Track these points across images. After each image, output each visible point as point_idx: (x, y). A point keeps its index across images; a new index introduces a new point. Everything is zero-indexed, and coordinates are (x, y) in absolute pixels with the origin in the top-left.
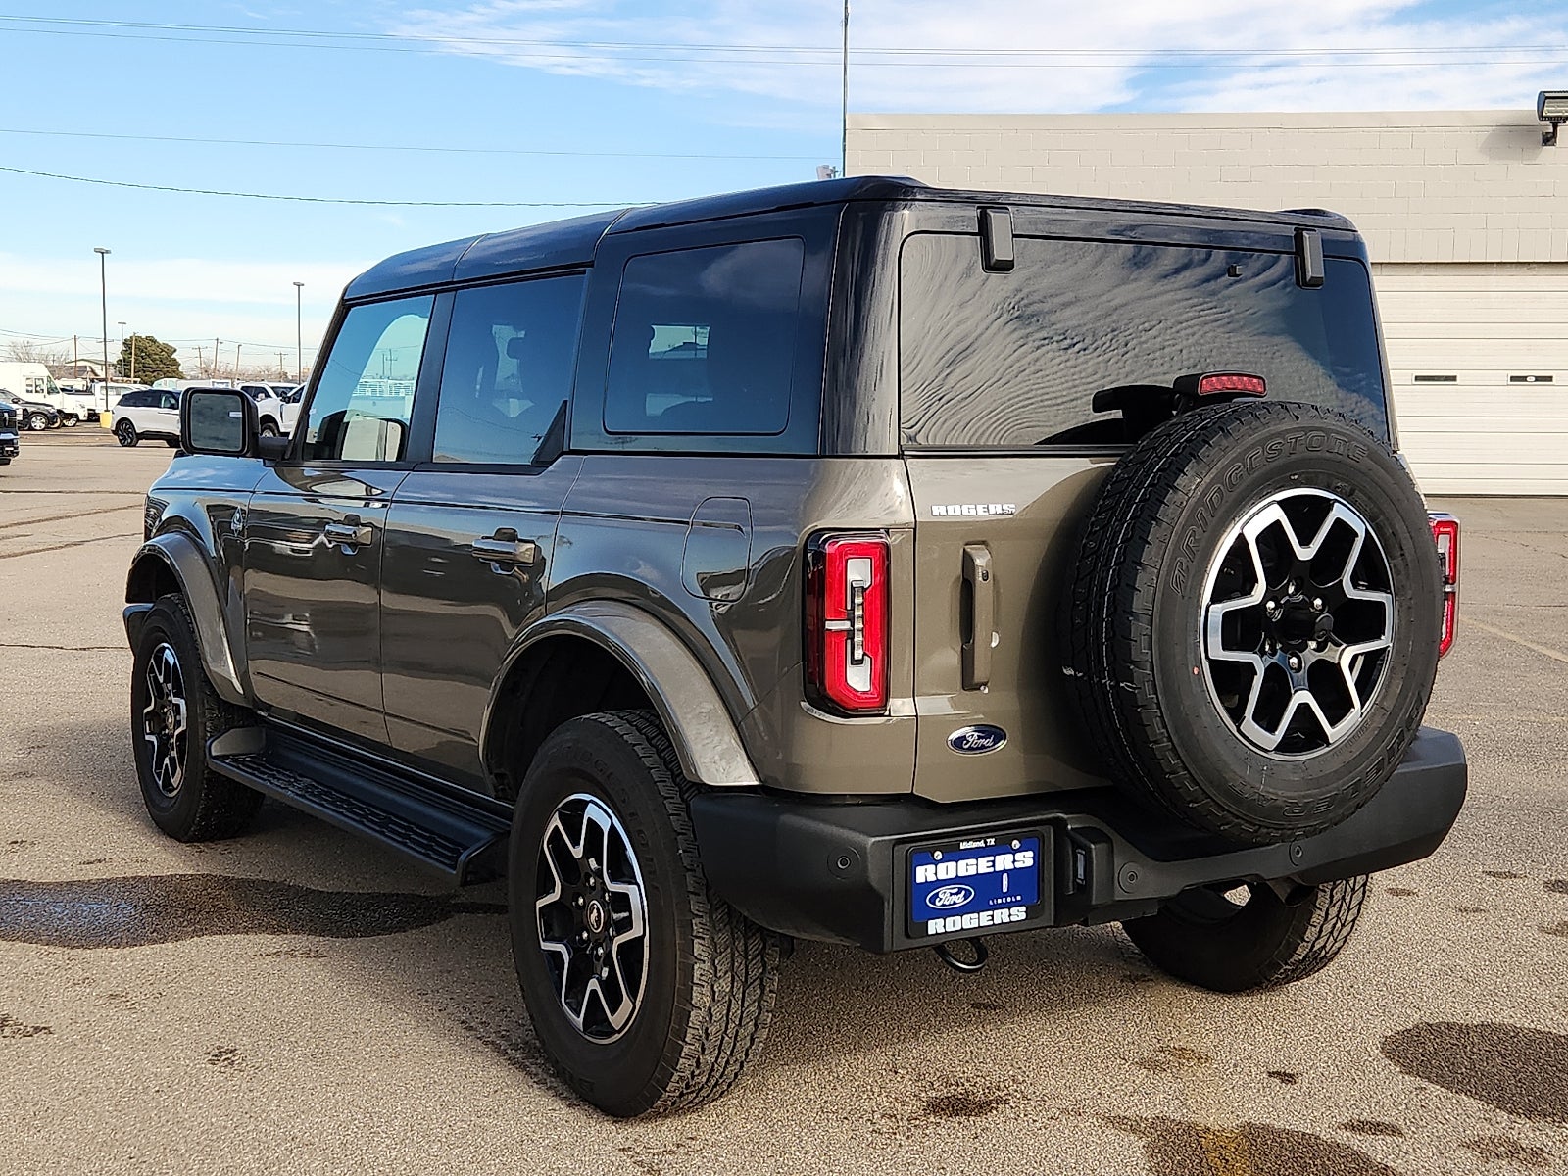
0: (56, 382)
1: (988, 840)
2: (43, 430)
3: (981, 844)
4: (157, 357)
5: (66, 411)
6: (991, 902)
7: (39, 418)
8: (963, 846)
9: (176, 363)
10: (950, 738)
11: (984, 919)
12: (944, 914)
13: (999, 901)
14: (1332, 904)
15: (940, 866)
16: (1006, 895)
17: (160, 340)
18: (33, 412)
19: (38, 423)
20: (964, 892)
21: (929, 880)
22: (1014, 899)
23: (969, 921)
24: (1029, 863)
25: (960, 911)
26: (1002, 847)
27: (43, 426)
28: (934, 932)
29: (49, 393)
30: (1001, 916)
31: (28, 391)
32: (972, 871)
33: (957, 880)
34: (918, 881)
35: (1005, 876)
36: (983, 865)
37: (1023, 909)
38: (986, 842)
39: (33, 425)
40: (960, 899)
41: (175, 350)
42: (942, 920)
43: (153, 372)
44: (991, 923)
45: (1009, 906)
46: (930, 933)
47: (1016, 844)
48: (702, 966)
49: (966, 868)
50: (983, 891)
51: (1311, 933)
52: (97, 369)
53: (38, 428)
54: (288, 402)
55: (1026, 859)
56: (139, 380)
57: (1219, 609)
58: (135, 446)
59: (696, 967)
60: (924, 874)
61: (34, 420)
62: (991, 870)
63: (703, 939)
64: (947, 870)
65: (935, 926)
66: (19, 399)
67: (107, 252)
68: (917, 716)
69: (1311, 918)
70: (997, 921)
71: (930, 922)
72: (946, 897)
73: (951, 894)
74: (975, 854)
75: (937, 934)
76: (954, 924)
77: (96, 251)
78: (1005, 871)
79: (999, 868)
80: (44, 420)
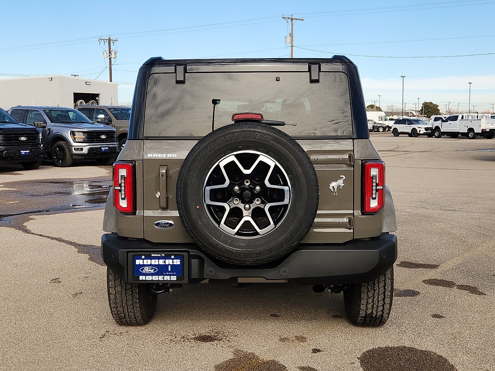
0: (387, 117)
1: (162, 255)
2: (382, 132)
3: (160, 255)
4: (432, 108)
5: (390, 126)
6: (164, 274)
7: (381, 128)
8: (153, 255)
9: (438, 110)
10: (155, 223)
11: (161, 278)
12: (146, 275)
13: (167, 273)
14: (368, 298)
15: (144, 260)
16: (170, 272)
17: (434, 103)
18: (380, 126)
19: (381, 130)
20: (154, 269)
21: (140, 264)
22: (173, 274)
23: (155, 278)
24: (179, 263)
25: (152, 275)
26: (168, 257)
27: (382, 131)
28: (142, 279)
29: (385, 120)
30: (167, 278)
31: (379, 120)
32: (157, 263)
33: (151, 265)
34: (137, 264)
35: (170, 266)
36: (161, 262)
37: (176, 277)
38: (161, 255)
39: (380, 130)
40: (152, 271)
41: (439, 106)
42: (145, 276)
43: (431, 113)
44: (163, 279)
45: (170, 275)
46: (140, 279)
47: (173, 257)
48: (112, 282)
49: (154, 262)
50: (161, 270)
51: (363, 307)
52: (414, 112)
53: (381, 131)
54: (444, 122)
55: (177, 262)
56: (426, 116)
57: (208, 188)
58: (398, 136)
59: (110, 282)
60: (138, 262)
61: (380, 129)
62: (164, 264)
63: (112, 275)
64: (147, 262)
65: (142, 278)
66: (376, 123)
67: (405, 77)
68: (143, 216)
69: (361, 302)
70: (165, 279)
71: (140, 276)
72: (147, 270)
73: (149, 269)
74: (158, 258)
75: (142, 280)
76: (149, 278)
77: (401, 77)
78: (169, 264)
79: (167, 263)
80: (383, 129)
